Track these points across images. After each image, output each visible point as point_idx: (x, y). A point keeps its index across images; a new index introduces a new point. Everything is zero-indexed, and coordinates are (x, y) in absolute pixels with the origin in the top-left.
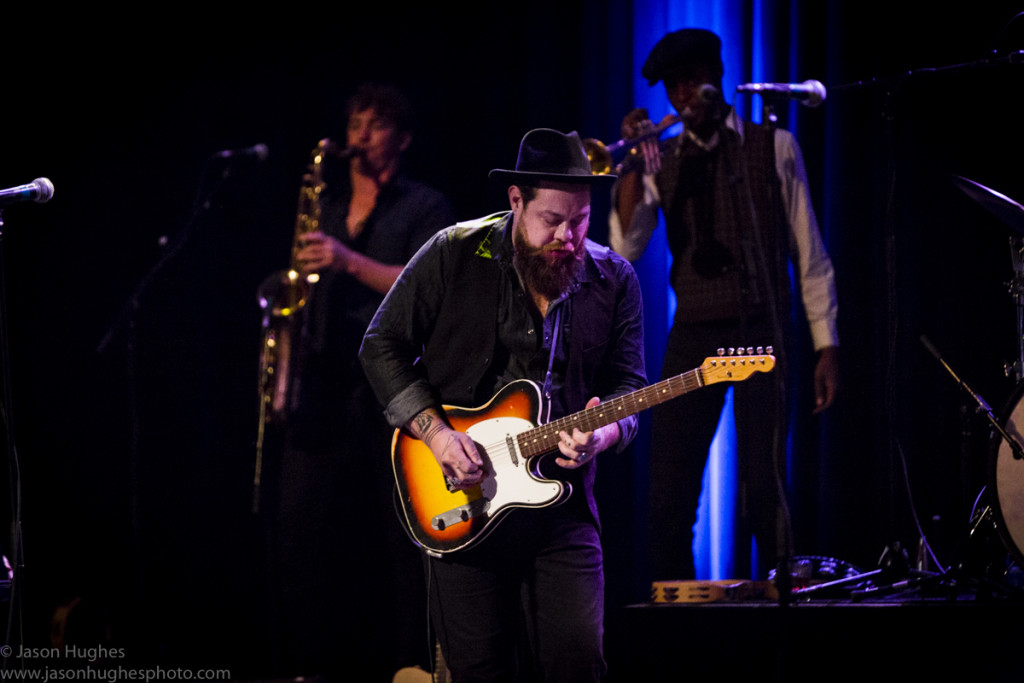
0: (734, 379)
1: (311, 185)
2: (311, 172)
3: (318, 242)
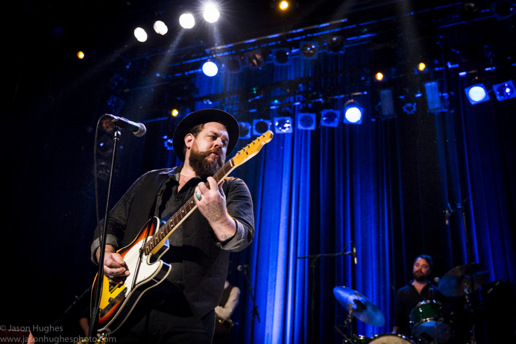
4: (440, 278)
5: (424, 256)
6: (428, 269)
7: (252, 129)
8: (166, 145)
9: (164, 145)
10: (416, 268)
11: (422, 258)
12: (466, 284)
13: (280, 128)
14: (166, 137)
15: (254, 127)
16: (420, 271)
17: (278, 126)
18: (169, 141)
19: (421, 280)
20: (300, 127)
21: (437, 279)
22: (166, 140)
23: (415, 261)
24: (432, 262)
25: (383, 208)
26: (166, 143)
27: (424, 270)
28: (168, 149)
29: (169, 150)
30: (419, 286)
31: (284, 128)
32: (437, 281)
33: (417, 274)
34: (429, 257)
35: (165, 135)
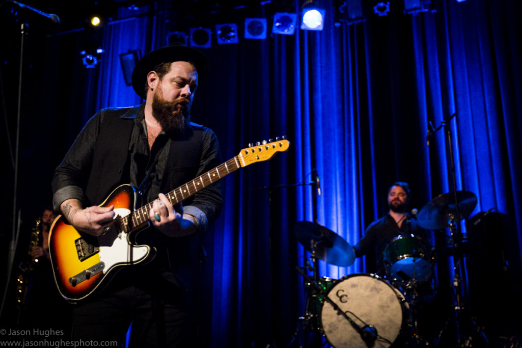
0: (261, 160)
1: (35, 231)
2: (35, 227)
3: (38, 249)
4: (419, 210)
5: (400, 183)
6: (405, 197)
7: (189, 39)
8: (85, 62)
9: (82, 62)
10: (391, 198)
11: (398, 185)
12: (450, 215)
13: (223, 38)
14: (83, 53)
15: (191, 37)
16: (398, 199)
17: (221, 35)
18: (88, 57)
19: (398, 210)
20: (248, 35)
21: (414, 211)
22: (85, 56)
23: (390, 190)
24: (409, 191)
25: (349, 132)
26: (84, 60)
27: (401, 198)
28: (88, 67)
29: (89, 69)
30: (397, 217)
31: (229, 38)
32: (415, 213)
33: (393, 203)
34: (405, 184)
35: (82, 50)
